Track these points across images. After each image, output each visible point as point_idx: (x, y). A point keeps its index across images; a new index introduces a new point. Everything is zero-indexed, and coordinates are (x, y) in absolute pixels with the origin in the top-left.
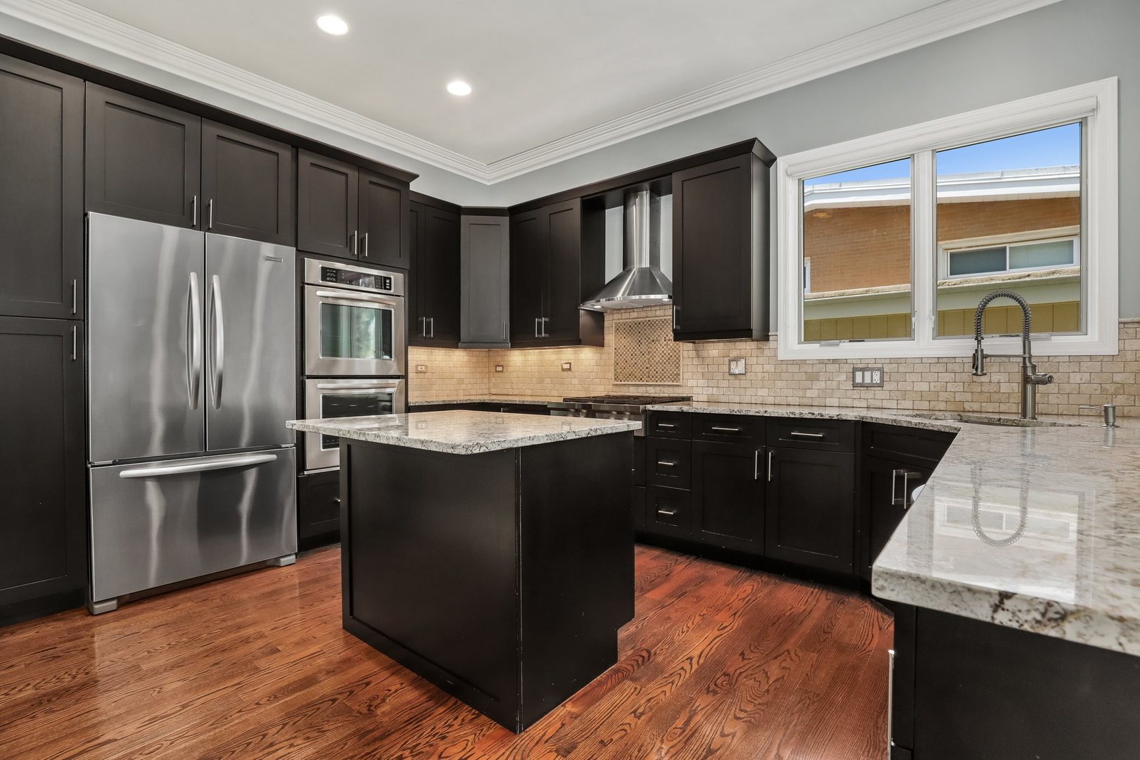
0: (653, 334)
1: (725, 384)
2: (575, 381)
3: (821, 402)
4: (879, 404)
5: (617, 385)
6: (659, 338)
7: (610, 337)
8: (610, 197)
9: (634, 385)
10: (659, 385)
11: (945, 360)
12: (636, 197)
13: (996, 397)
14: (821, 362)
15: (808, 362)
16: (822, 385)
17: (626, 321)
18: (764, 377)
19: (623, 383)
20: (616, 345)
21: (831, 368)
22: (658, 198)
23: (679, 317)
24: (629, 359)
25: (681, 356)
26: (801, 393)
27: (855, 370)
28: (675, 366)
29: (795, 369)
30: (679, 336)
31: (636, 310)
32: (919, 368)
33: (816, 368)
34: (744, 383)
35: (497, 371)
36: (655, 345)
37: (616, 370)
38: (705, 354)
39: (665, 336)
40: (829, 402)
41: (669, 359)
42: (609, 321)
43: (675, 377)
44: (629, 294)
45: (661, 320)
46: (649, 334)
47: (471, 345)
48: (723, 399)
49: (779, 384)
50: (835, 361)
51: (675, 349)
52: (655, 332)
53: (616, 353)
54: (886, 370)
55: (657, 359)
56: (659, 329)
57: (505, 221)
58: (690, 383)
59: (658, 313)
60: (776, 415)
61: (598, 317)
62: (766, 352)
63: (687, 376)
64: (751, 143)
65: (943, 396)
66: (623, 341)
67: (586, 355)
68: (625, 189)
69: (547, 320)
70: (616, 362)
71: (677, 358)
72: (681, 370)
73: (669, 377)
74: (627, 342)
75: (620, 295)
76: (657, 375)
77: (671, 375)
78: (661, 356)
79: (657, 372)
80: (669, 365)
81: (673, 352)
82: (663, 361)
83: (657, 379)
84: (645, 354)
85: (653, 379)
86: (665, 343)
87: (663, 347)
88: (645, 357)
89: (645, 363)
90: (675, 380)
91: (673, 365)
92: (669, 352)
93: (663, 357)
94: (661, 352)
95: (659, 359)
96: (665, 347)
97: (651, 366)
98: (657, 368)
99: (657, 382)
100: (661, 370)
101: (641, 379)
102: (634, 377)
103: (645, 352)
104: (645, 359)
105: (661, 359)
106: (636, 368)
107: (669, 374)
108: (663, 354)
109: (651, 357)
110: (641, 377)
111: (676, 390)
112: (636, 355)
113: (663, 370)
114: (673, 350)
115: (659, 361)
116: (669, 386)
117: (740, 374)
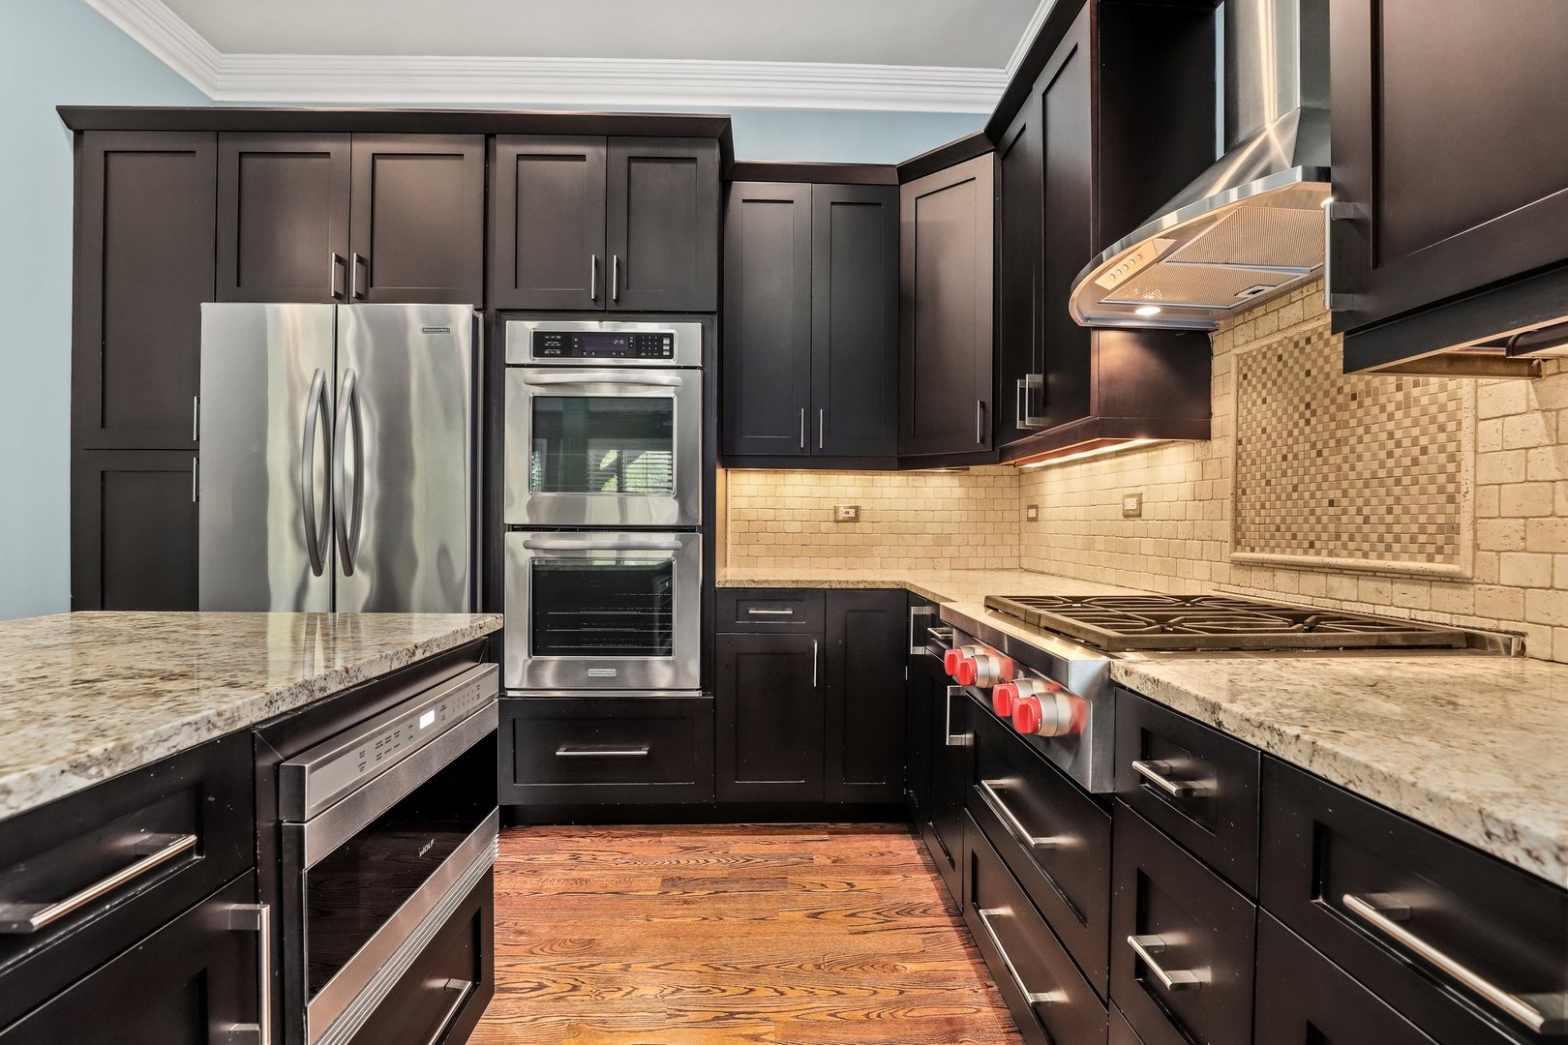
2: (1149, 548)
5: (1239, 562)
9: (1287, 565)
10: (1375, 572)
17: (1270, 341)
19: (1258, 555)
20: (1240, 427)
24: (1274, 472)
25: (1467, 446)
28: (1441, 490)
30: (1364, 341)
31: (1296, 295)
35: (1029, 520)
36: (1360, 413)
37: (1237, 513)
41: (1415, 462)
42: (1226, 358)
43: (1440, 539)
57: (985, 163)
58: (1511, 570)
61: (1187, 348)
63: (1495, 533)
67: (1173, 469)
69: (1038, 378)
70: (1239, 485)
71: (1450, 458)
72: (1465, 511)
73: (1413, 540)
76: (1366, 528)
77: (1423, 530)
78: (1383, 455)
79: (1366, 521)
80: (1414, 490)
81: (1433, 428)
82: (1390, 475)
83: (1366, 546)
84: (1326, 452)
85: (1352, 545)
86: (1400, 396)
87: (1391, 417)
88: (1326, 462)
89: (1325, 486)
90: (1440, 550)
91: (1433, 489)
92: (1416, 432)
93: (1390, 455)
94: (1383, 436)
95: (1375, 465)
96: (1399, 415)
97: (1345, 494)
98: (1367, 503)
99: (1365, 556)
100: (1382, 510)
101: (1312, 545)
102: (1288, 535)
103: (1326, 444)
104: (1325, 469)
105: (1382, 465)
106: (1295, 505)
107: (1414, 528)
108: (1391, 444)
109: (1345, 460)
110: (1312, 537)
111: (1443, 594)
112: (1296, 457)
113: (1390, 511)
114: (1433, 420)
115: (1374, 475)
116: (1412, 575)
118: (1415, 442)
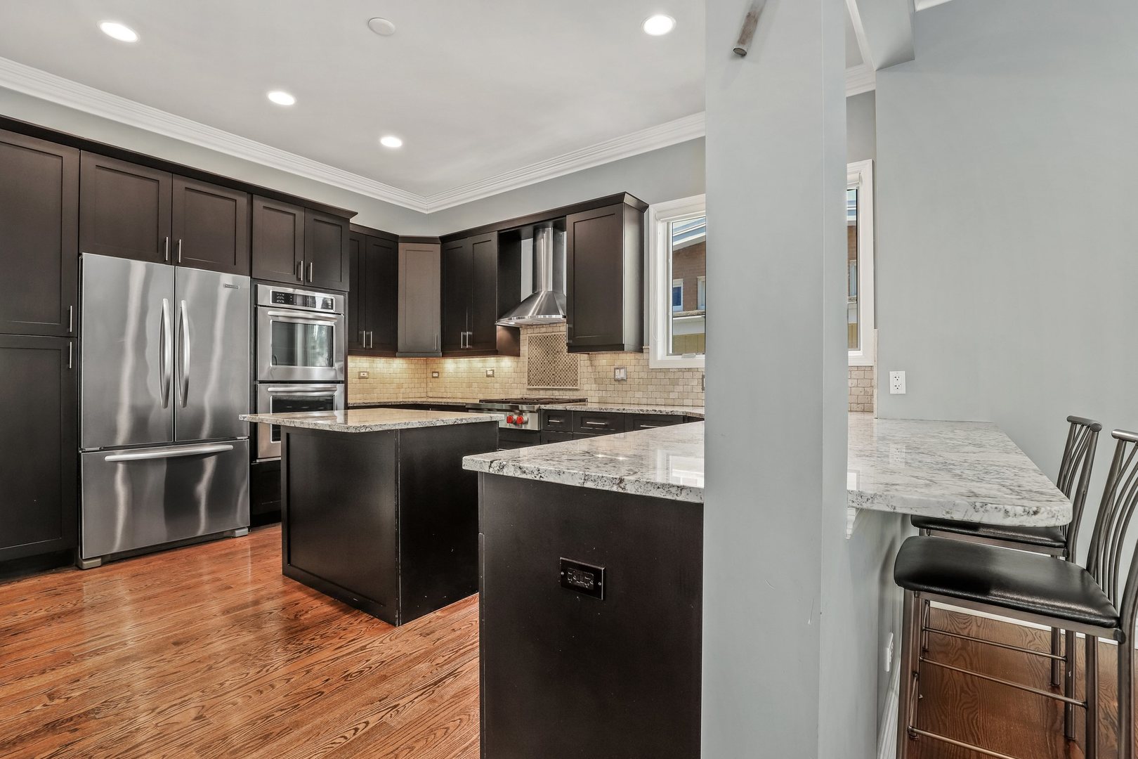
0: (558, 346)
1: (611, 388)
2: (497, 386)
3: (680, 402)
5: (530, 389)
7: (524, 348)
8: (525, 231)
9: (543, 389)
10: (562, 389)
12: (544, 231)
14: (680, 370)
15: (671, 370)
18: (640, 382)
19: (535, 387)
21: (687, 375)
22: (561, 233)
23: (572, 334)
24: (539, 367)
25: (579, 366)
26: (666, 395)
28: (574, 373)
29: (661, 375)
30: (572, 348)
31: (542, 327)
33: (678, 375)
34: (625, 387)
35: (433, 377)
38: (596, 363)
39: (561, 348)
40: (687, 402)
41: (570, 367)
42: (524, 336)
43: (574, 382)
44: (538, 314)
45: (558, 335)
47: (407, 354)
48: (610, 400)
49: (651, 388)
50: (689, 370)
51: (569, 359)
53: (529, 362)
55: (561, 367)
57: (437, 248)
58: (586, 388)
59: (555, 330)
61: (515, 332)
62: (641, 362)
63: (583, 381)
64: (622, 195)
66: (535, 351)
67: (506, 363)
68: (536, 226)
69: (471, 333)
70: (529, 369)
71: (576, 367)
73: (570, 382)
74: (537, 352)
75: (530, 314)
76: (561, 380)
77: (571, 380)
78: (564, 365)
79: (561, 378)
80: (570, 372)
81: (573, 361)
82: (565, 369)
83: (561, 384)
84: (552, 363)
85: (557, 384)
87: (565, 357)
88: (551, 365)
89: (551, 371)
94: (564, 361)
97: (556, 373)
98: (560, 375)
99: (560, 386)
100: (563, 376)
101: (548, 384)
102: (543, 382)
104: (551, 367)
105: (564, 367)
106: (544, 375)
108: (566, 363)
109: (556, 365)
111: (575, 393)
112: (544, 364)
113: (565, 376)
114: (573, 359)
115: (562, 369)
116: (570, 389)
117: (623, 380)
118: (570, 363)
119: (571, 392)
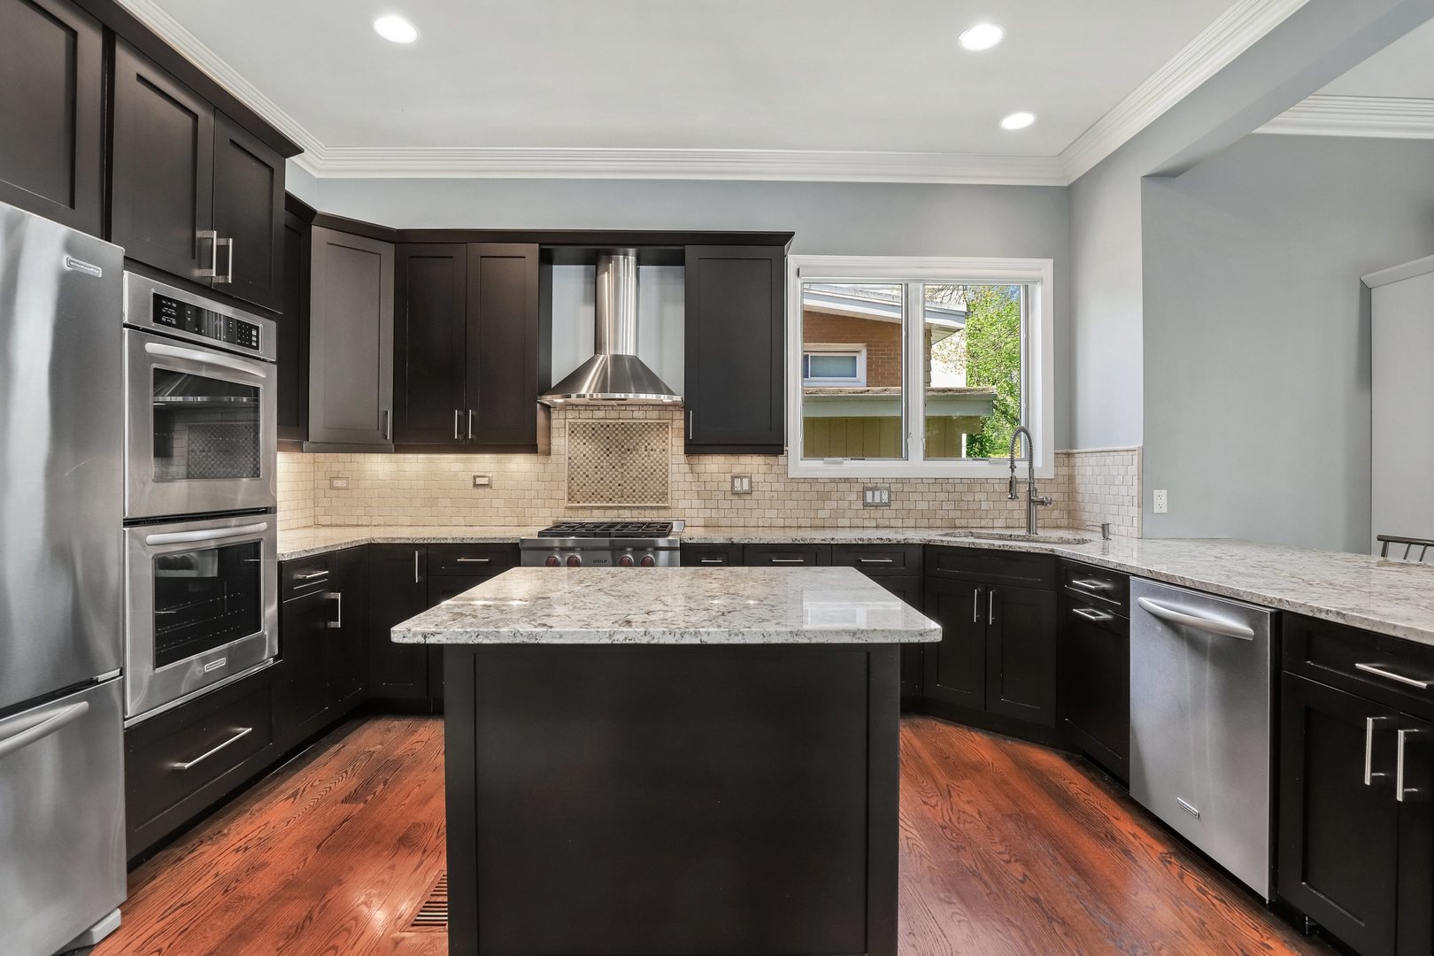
0: (628, 441)
1: (727, 504)
2: (499, 503)
3: (833, 523)
4: (887, 523)
5: (571, 508)
6: (637, 447)
7: (560, 442)
9: (599, 508)
10: (638, 508)
11: (940, 481)
12: (609, 261)
13: (978, 513)
14: (833, 480)
15: (819, 480)
16: (834, 504)
17: (587, 421)
18: (773, 497)
19: (581, 504)
20: (570, 452)
21: (843, 487)
23: (693, 425)
24: (591, 472)
25: (669, 471)
26: (812, 514)
27: (865, 489)
28: (660, 482)
29: (806, 487)
32: (921, 488)
33: (829, 487)
34: (749, 504)
35: (332, 487)
36: (631, 456)
37: (570, 488)
38: (700, 468)
39: (646, 444)
40: (841, 522)
41: (652, 473)
42: (559, 420)
43: (661, 497)
44: (597, 392)
45: (640, 424)
46: (623, 441)
47: (326, 446)
48: (725, 522)
49: (790, 504)
50: (846, 480)
51: (660, 462)
52: (631, 438)
53: (570, 464)
54: (893, 489)
55: (634, 473)
56: (637, 435)
57: (388, 251)
58: (682, 504)
59: (636, 414)
60: (844, 542)
61: (548, 414)
62: (775, 469)
63: (676, 495)
65: (940, 514)
66: (581, 447)
67: (518, 465)
70: (569, 476)
71: (664, 474)
72: (669, 489)
73: (651, 497)
74: (586, 450)
75: (583, 393)
76: (634, 494)
77: (655, 494)
78: (640, 470)
79: (634, 491)
80: (652, 482)
81: (658, 464)
82: (643, 476)
83: (634, 499)
84: (617, 467)
85: (628, 499)
86: (646, 453)
87: (643, 459)
88: (616, 470)
89: (616, 479)
90: (660, 500)
91: (658, 482)
92: (652, 464)
93: (643, 471)
94: (640, 465)
95: (637, 473)
96: (646, 459)
97: (625, 482)
98: (634, 485)
99: (634, 502)
100: (640, 488)
101: (611, 499)
102: (599, 496)
103: (616, 464)
104: (616, 473)
105: (640, 474)
106: (602, 485)
107: (652, 493)
108: (643, 468)
109: (625, 471)
110: (611, 497)
111: (662, 512)
112: (602, 467)
113: (643, 488)
114: (658, 462)
115: (637, 476)
116: (652, 508)
117: (746, 493)
118: (652, 468)
119: (655, 512)
